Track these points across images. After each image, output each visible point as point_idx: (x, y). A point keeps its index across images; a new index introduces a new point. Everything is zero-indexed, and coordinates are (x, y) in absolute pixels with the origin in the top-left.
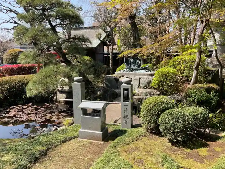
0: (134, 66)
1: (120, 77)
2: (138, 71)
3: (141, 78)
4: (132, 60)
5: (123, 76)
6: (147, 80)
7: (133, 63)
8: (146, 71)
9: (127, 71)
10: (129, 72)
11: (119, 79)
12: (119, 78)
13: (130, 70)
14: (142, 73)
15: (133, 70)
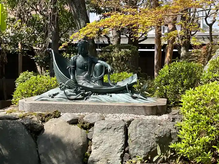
0: (89, 79)
1: (45, 118)
2: (107, 97)
3: (129, 122)
4: (80, 59)
5: (57, 115)
6: (159, 131)
7: (83, 68)
8: (135, 98)
9: (68, 97)
10: (76, 99)
11: (42, 129)
12: (44, 121)
13: (77, 92)
14: (122, 104)
15: (85, 93)
